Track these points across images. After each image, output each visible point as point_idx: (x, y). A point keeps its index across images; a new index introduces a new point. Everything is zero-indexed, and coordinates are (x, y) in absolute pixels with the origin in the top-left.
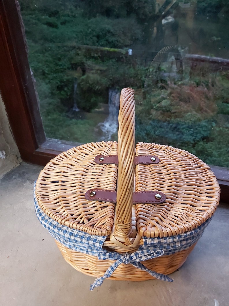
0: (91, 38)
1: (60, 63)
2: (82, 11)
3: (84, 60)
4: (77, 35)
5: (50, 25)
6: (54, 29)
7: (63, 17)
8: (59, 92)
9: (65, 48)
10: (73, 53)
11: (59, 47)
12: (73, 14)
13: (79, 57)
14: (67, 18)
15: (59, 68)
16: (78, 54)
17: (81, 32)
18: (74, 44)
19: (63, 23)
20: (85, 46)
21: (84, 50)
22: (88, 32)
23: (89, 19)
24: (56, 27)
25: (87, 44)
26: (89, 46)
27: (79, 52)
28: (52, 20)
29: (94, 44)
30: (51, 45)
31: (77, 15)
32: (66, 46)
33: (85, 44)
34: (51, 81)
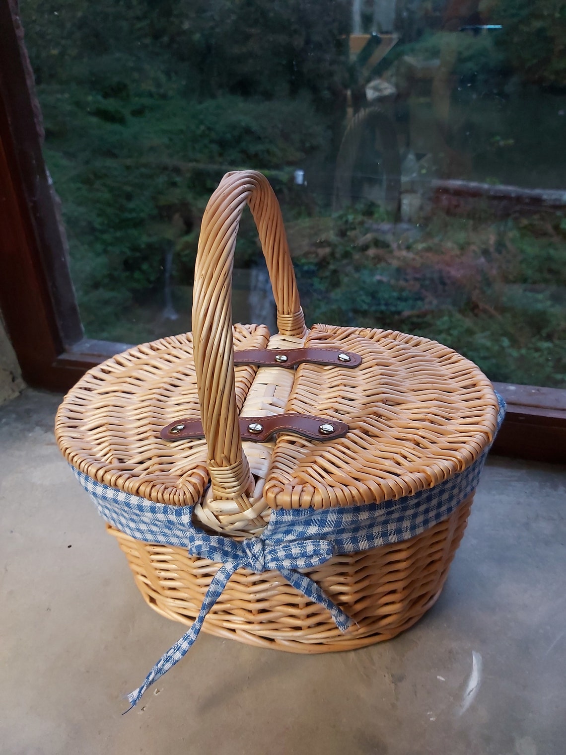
0: (205, 146)
1: (131, 205)
2: (184, 83)
3: (189, 197)
4: (171, 140)
5: (106, 116)
6: (116, 127)
7: (137, 99)
8: (127, 273)
9: (143, 170)
10: (161, 180)
11: (128, 168)
12: (162, 91)
13: (177, 191)
14: (146, 101)
15: (127, 215)
16: (174, 184)
17: (181, 131)
18: (166, 160)
19: (138, 113)
20: (191, 165)
21: (188, 175)
22: (199, 132)
23: (200, 103)
24: (121, 121)
25: (196, 161)
26: (201, 166)
27: (178, 179)
28: (111, 104)
29: (211, 159)
30: (110, 162)
31: (171, 93)
32: (145, 166)
33: (191, 161)
34: (110, 248)
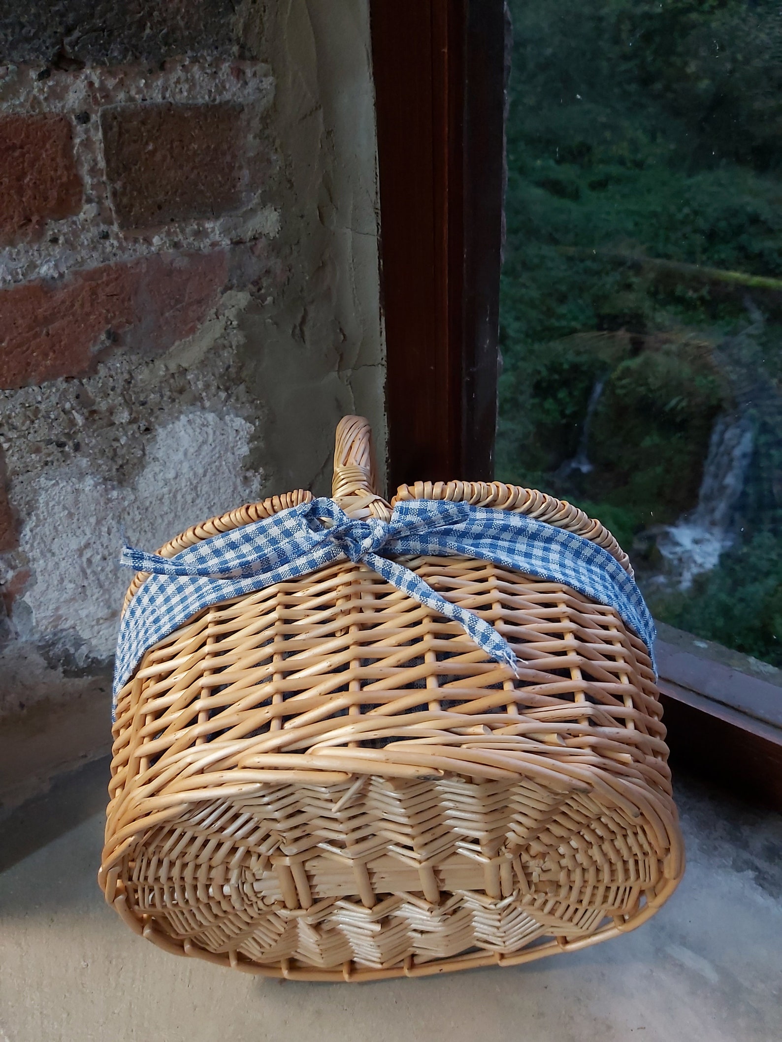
0: (685, 237)
1: (562, 310)
2: (672, 146)
3: (647, 306)
4: (636, 224)
5: (556, 188)
6: (567, 203)
7: (601, 166)
8: (536, 400)
9: (588, 263)
10: (610, 280)
11: (570, 259)
12: (639, 156)
13: (632, 296)
14: (614, 170)
15: (554, 322)
16: (628, 287)
17: (655, 214)
18: (625, 252)
19: (600, 185)
20: (658, 261)
21: (652, 275)
22: (680, 216)
23: (690, 176)
24: (575, 196)
25: (668, 257)
26: (672, 264)
27: (635, 280)
28: (566, 173)
29: (691, 256)
30: (548, 250)
31: (651, 161)
32: (594, 258)
33: (658, 256)
34: (520, 364)
